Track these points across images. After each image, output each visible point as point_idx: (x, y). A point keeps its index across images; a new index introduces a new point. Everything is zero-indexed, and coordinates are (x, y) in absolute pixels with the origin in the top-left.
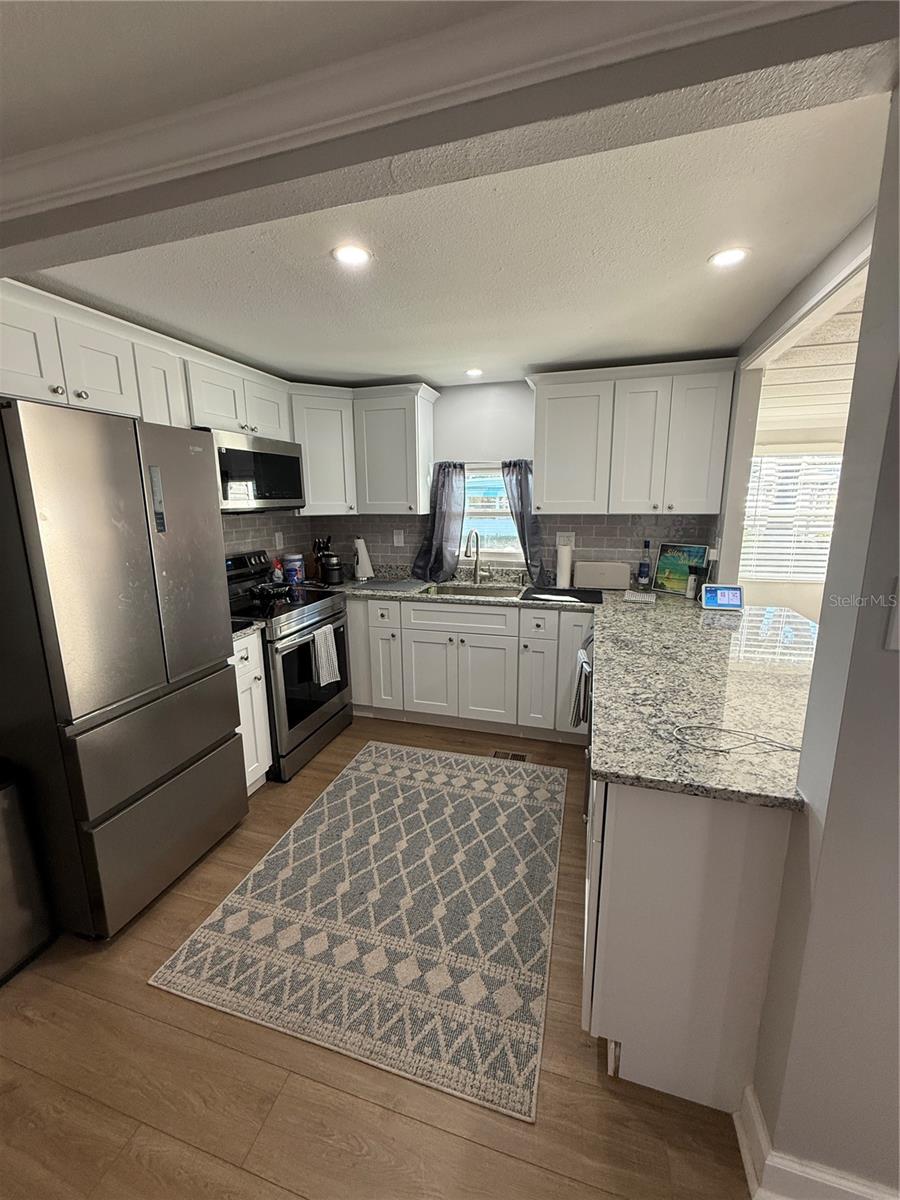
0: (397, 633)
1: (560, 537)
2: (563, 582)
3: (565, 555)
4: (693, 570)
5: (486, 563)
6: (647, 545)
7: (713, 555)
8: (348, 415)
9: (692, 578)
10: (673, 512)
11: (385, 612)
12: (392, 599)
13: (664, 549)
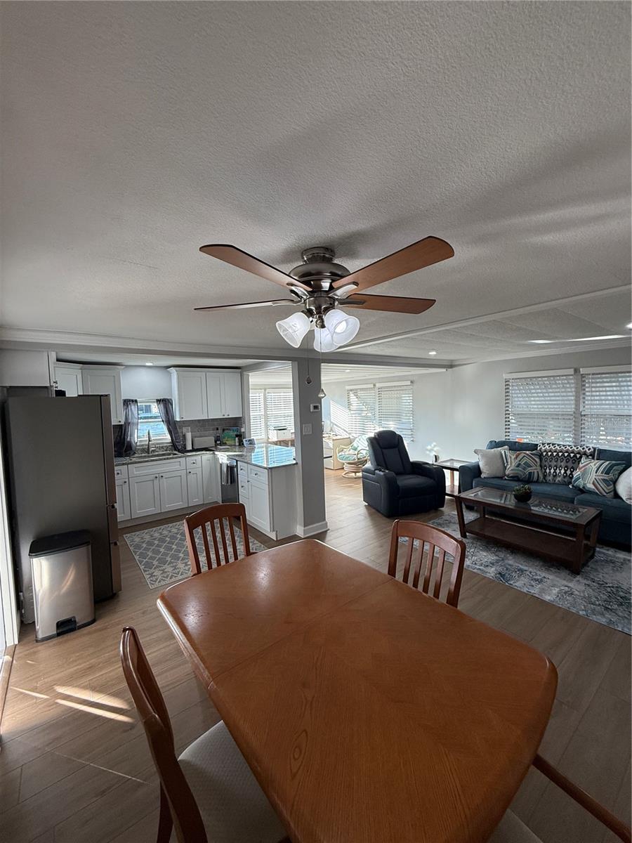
0: (127, 480)
1: (184, 430)
2: (189, 447)
3: (189, 436)
4: (237, 436)
5: (153, 444)
6: (217, 429)
7: (243, 430)
8: (80, 377)
9: (237, 439)
10: (230, 417)
11: (119, 472)
12: (123, 464)
13: (224, 430)
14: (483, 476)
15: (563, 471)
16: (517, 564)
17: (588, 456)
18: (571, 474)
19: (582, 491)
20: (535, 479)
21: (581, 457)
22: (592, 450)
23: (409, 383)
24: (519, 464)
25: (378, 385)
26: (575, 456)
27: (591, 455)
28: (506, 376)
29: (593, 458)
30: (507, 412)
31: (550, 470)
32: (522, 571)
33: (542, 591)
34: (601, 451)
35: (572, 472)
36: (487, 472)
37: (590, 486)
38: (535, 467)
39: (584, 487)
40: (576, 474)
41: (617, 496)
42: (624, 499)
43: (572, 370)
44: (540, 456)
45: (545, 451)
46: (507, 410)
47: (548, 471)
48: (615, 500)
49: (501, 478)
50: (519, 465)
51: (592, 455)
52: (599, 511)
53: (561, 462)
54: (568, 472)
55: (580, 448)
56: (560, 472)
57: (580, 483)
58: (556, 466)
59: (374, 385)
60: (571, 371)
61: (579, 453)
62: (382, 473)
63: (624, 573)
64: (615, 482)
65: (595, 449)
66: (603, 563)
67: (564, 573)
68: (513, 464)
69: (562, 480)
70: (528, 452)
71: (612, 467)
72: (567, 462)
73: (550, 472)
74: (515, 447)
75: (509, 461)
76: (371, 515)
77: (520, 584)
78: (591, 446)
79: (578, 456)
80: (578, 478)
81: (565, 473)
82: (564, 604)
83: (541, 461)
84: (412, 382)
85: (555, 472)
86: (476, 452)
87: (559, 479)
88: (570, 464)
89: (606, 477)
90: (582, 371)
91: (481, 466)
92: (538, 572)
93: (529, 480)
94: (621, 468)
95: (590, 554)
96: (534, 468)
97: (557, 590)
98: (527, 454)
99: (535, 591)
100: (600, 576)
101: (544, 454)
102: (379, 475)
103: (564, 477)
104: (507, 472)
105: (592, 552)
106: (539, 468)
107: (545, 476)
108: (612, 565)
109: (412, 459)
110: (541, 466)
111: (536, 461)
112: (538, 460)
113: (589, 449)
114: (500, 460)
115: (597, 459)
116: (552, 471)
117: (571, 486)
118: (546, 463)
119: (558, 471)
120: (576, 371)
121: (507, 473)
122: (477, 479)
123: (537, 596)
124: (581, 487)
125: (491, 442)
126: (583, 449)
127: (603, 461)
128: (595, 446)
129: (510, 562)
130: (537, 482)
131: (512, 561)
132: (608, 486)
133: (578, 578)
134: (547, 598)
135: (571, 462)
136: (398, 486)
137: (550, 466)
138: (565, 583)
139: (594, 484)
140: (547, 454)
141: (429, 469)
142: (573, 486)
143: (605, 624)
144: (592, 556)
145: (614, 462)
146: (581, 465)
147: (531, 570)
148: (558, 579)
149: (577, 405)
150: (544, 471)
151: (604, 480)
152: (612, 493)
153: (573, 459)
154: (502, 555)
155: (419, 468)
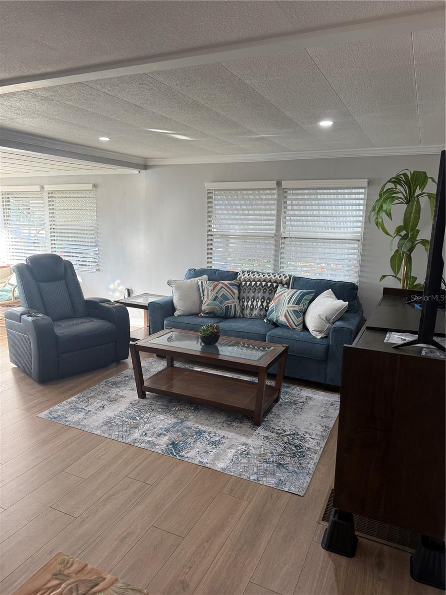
14: (176, 313)
15: (259, 303)
16: (196, 425)
17: (283, 285)
18: (267, 306)
19: (276, 324)
20: (232, 314)
21: (277, 286)
22: (288, 278)
23: (90, 187)
24: (216, 297)
25: (47, 188)
26: (272, 285)
27: (286, 284)
28: (209, 186)
29: (288, 288)
30: (210, 233)
31: (248, 302)
32: (200, 433)
33: (217, 457)
34: (296, 279)
35: (268, 303)
36: (182, 309)
37: (282, 319)
38: (233, 300)
39: (277, 321)
40: (272, 305)
41: (305, 328)
42: (311, 331)
43: (275, 182)
44: (239, 286)
45: (244, 280)
46: (210, 231)
47: (245, 303)
48: (302, 334)
49: (196, 315)
50: (215, 299)
51: (288, 284)
52: (285, 348)
53: (259, 292)
54: (265, 304)
55: (277, 276)
56: (257, 305)
57: (273, 316)
58: (253, 298)
59: (42, 188)
60: (273, 184)
61: (275, 282)
62: (30, 319)
63: (303, 415)
64: (304, 313)
65: (290, 276)
66: (286, 406)
67: (246, 427)
68: (210, 298)
69: (258, 313)
70: (226, 282)
71: (303, 296)
72: (264, 293)
73: (247, 305)
74: (215, 276)
75: (206, 293)
76: (18, 381)
77: (194, 454)
78: (287, 273)
79: (275, 285)
80: (273, 311)
81: (262, 305)
82: (235, 471)
83: (239, 292)
84: (95, 186)
85: (252, 305)
86: (169, 283)
87: (255, 312)
88: (267, 295)
89: (297, 308)
90: (285, 184)
91: (175, 302)
92: (219, 432)
93: (226, 316)
94: (310, 297)
95: (275, 397)
96: (231, 301)
97: (233, 451)
98: (226, 285)
99: (207, 460)
100: (281, 423)
101: (243, 283)
102: (26, 321)
103: (261, 310)
104: (204, 307)
105: (277, 394)
106: (236, 301)
107: (243, 310)
108: (294, 407)
109: (87, 296)
110: (239, 298)
111: (234, 294)
112: (236, 291)
113: (285, 277)
114: (196, 294)
115: (292, 289)
116: (250, 303)
117: (265, 321)
118: (245, 295)
119: (255, 303)
120: (279, 184)
121: (203, 309)
122: (169, 318)
123: (208, 465)
124: (275, 321)
125: (190, 270)
126: (280, 276)
127: (295, 290)
128: (290, 274)
129: (189, 424)
130: (234, 317)
131: (193, 422)
132: (298, 318)
133: (260, 430)
134: (220, 465)
135: (267, 292)
136: (57, 337)
137: (248, 298)
138: (244, 439)
139: (285, 316)
140: (246, 284)
141: (108, 309)
142: (267, 320)
143: (274, 486)
144: (277, 401)
145: (305, 291)
146: (276, 296)
147: (211, 429)
148: (238, 436)
149: (278, 226)
150: (241, 304)
151: (295, 312)
152: (301, 326)
153: (270, 288)
154: (182, 415)
155: (96, 308)
